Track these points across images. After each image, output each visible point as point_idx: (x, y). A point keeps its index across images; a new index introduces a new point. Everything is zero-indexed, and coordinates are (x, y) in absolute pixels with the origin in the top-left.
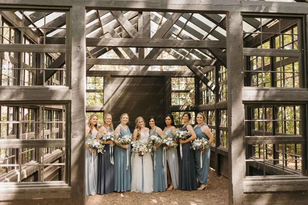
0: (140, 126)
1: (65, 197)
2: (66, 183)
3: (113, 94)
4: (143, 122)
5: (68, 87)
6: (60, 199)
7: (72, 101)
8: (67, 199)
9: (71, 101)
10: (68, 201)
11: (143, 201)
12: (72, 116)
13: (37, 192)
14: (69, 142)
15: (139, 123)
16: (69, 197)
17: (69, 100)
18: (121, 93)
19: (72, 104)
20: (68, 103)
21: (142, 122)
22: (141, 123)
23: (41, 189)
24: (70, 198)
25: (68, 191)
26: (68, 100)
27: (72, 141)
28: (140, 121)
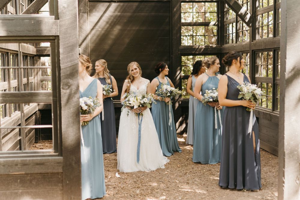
0: (133, 75)
1: (55, 171)
2: (55, 152)
3: (93, 29)
4: (138, 70)
5: (54, 17)
6: (48, 173)
7: (60, 37)
8: (58, 173)
9: (58, 36)
10: (60, 177)
11: (149, 182)
12: (60, 59)
13: (17, 165)
14: (58, 95)
15: (132, 70)
16: (60, 170)
17: (56, 35)
18: (105, 25)
19: (60, 42)
20: (55, 40)
21: (136, 69)
22: (135, 71)
23: (22, 161)
24: (62, 173)
25: (58, 163)
26: (54, 35)
27: (62, 94)
28: (133, 69)
